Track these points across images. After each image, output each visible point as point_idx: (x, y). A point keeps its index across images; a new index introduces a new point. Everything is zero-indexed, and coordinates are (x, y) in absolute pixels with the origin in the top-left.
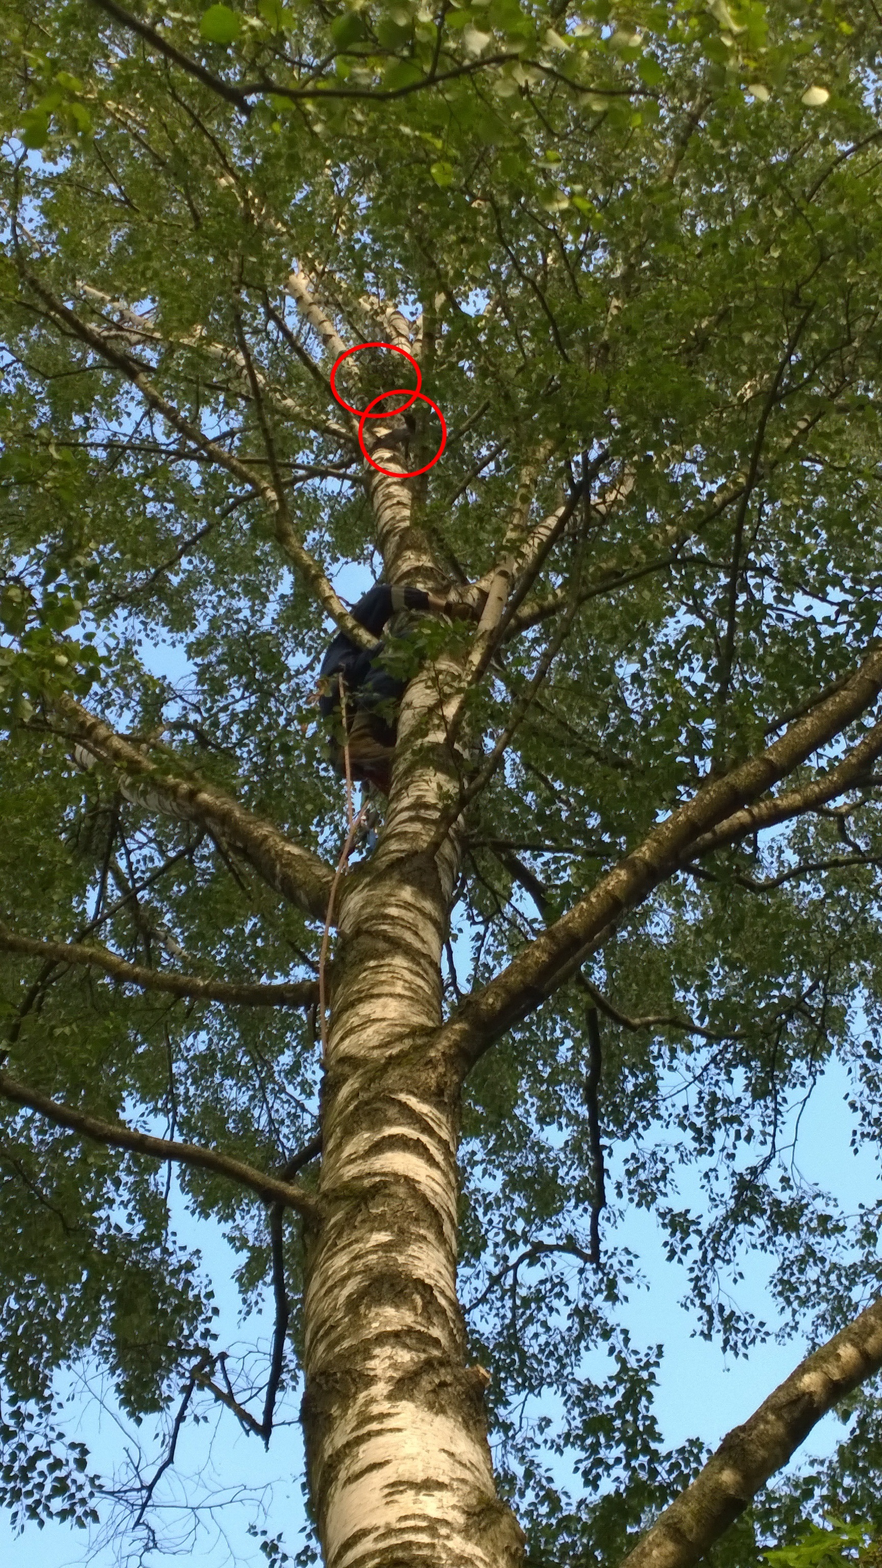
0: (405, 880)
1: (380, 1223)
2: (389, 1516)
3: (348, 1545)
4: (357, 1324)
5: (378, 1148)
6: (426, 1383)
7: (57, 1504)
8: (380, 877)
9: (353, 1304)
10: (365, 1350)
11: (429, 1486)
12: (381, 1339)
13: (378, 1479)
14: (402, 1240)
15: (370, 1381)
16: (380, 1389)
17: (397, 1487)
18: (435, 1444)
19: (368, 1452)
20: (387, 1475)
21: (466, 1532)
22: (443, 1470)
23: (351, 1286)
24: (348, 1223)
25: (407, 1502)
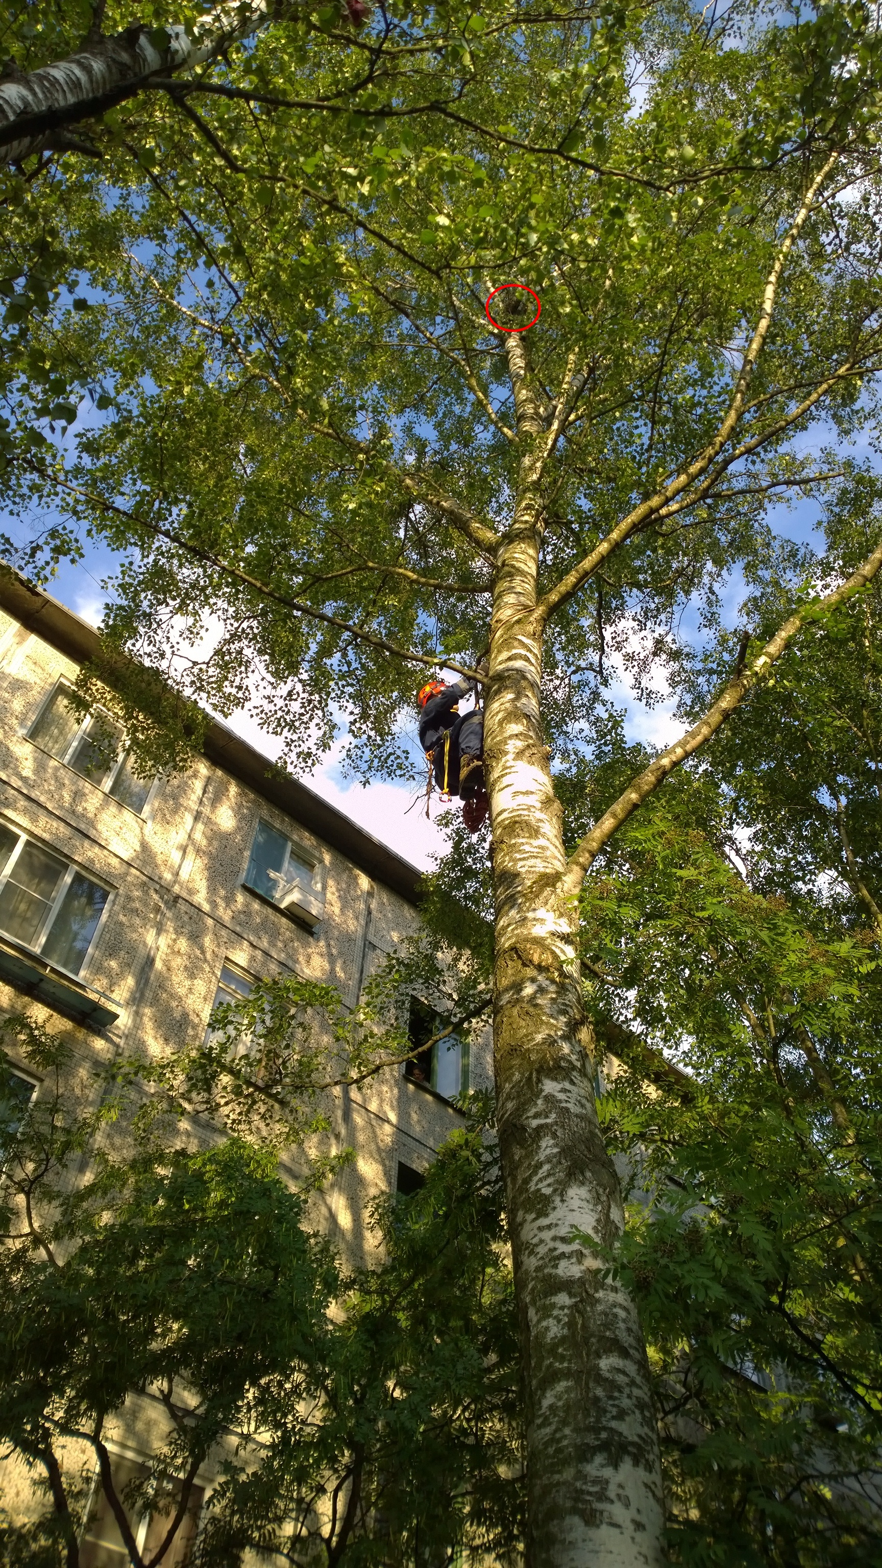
1: (511, 690)
2: (512, 805)
3: (499, 814)
4: (502, 732)
5: (511, 660)
6: (527, 754)
7: (398, 772)
9: (501, 723)
10: (504, 741)
11: (527, 793)
12: (511, 737)
13: (509, 790)
15: (506, 753)
16: (510, 757)
17: (516, 793)
18: (531, 777)
19: (505, 781)
20: (513, 788)
21: (541, 810)
22: (534, 787)
23: (500, 716)
25: (521, 799)
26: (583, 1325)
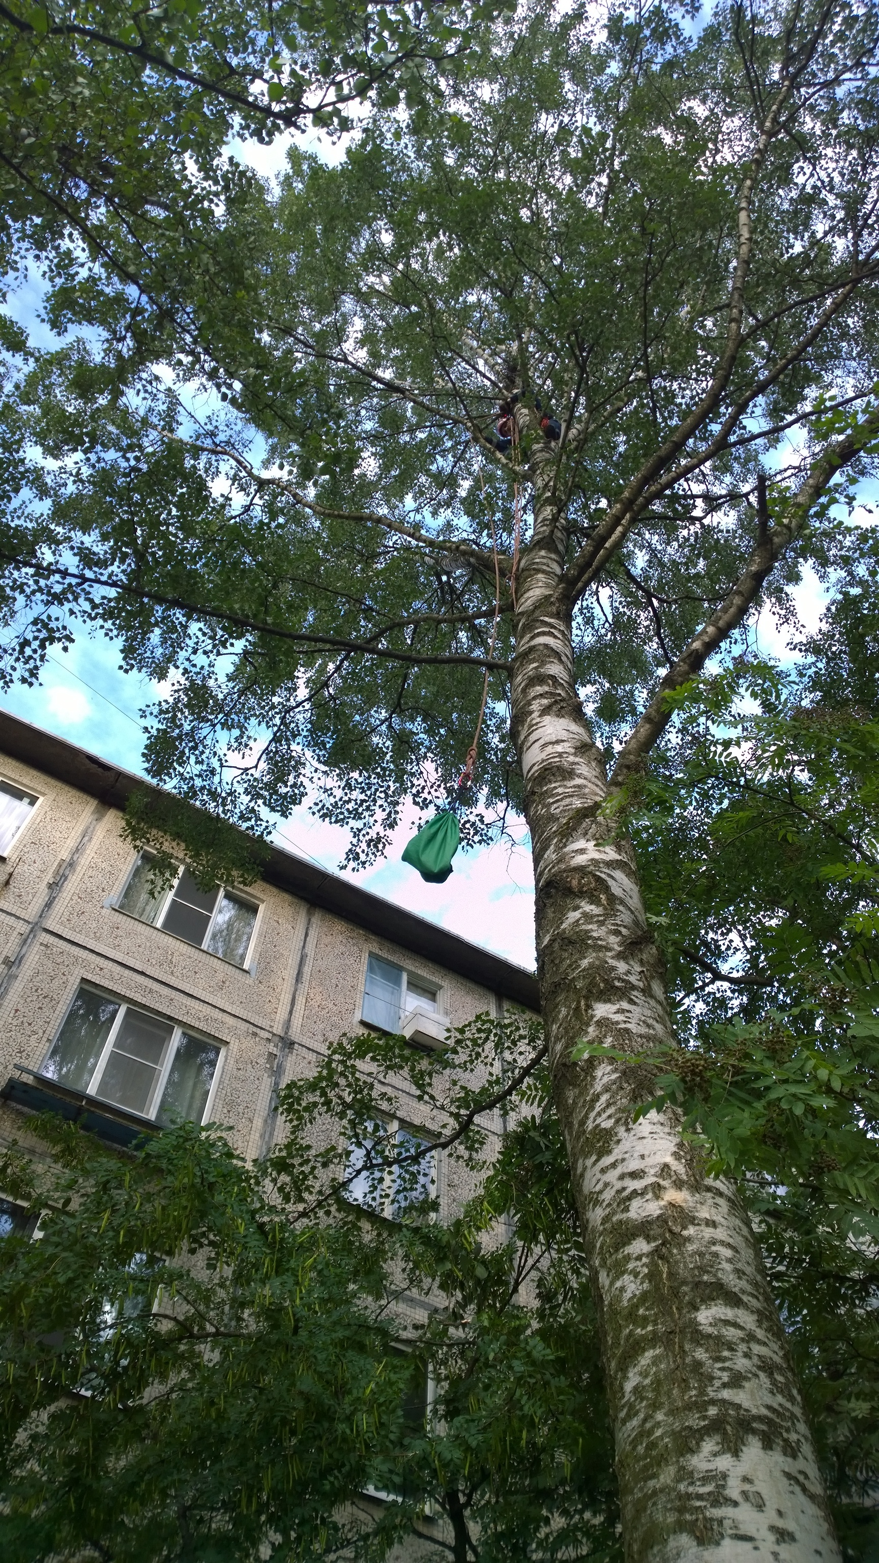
0: (541, 549)
1: (534, 660)
2: (543, 756)
5: (532, 638)
6: (555, 708)
8: (531, 550)
9: (524, 691)
10: (529, 703)
11: (558, 742)
12: (534, 698)
13: (537, 745)
14: (543, 663)
15: (531, 713)
16: (536, 714)
17: (545, 745)
18: (559, 728)
19: (533, 738)
20: (541, 742)
21: (575, 755)
22: (564, 735)
24: (522, 665)
25: (550, 749)
26: (671, 1274)
